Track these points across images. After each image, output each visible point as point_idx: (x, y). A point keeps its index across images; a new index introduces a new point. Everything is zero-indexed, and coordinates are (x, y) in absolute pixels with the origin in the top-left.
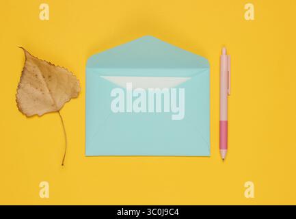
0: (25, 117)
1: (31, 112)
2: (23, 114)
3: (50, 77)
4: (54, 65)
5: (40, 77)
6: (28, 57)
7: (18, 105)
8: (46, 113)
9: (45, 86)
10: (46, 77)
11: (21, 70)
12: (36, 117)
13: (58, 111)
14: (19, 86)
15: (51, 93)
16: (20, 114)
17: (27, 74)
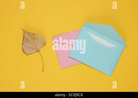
0: (26, 55)
1: (28, 53)
2: (25, 54)
3: (34, 39)
4: (35, 34)
5: (30, 39)
6: (25, 32)
7: (23, 51)
8: (35, 52)
9: (32, 42)
10: (33, 39)
11: (23, 37)
12: (31, 55)
13: (39, 51)
14: (22, 44)
15: (35, 45)
16: (24, 54)
17: (25, 39)
